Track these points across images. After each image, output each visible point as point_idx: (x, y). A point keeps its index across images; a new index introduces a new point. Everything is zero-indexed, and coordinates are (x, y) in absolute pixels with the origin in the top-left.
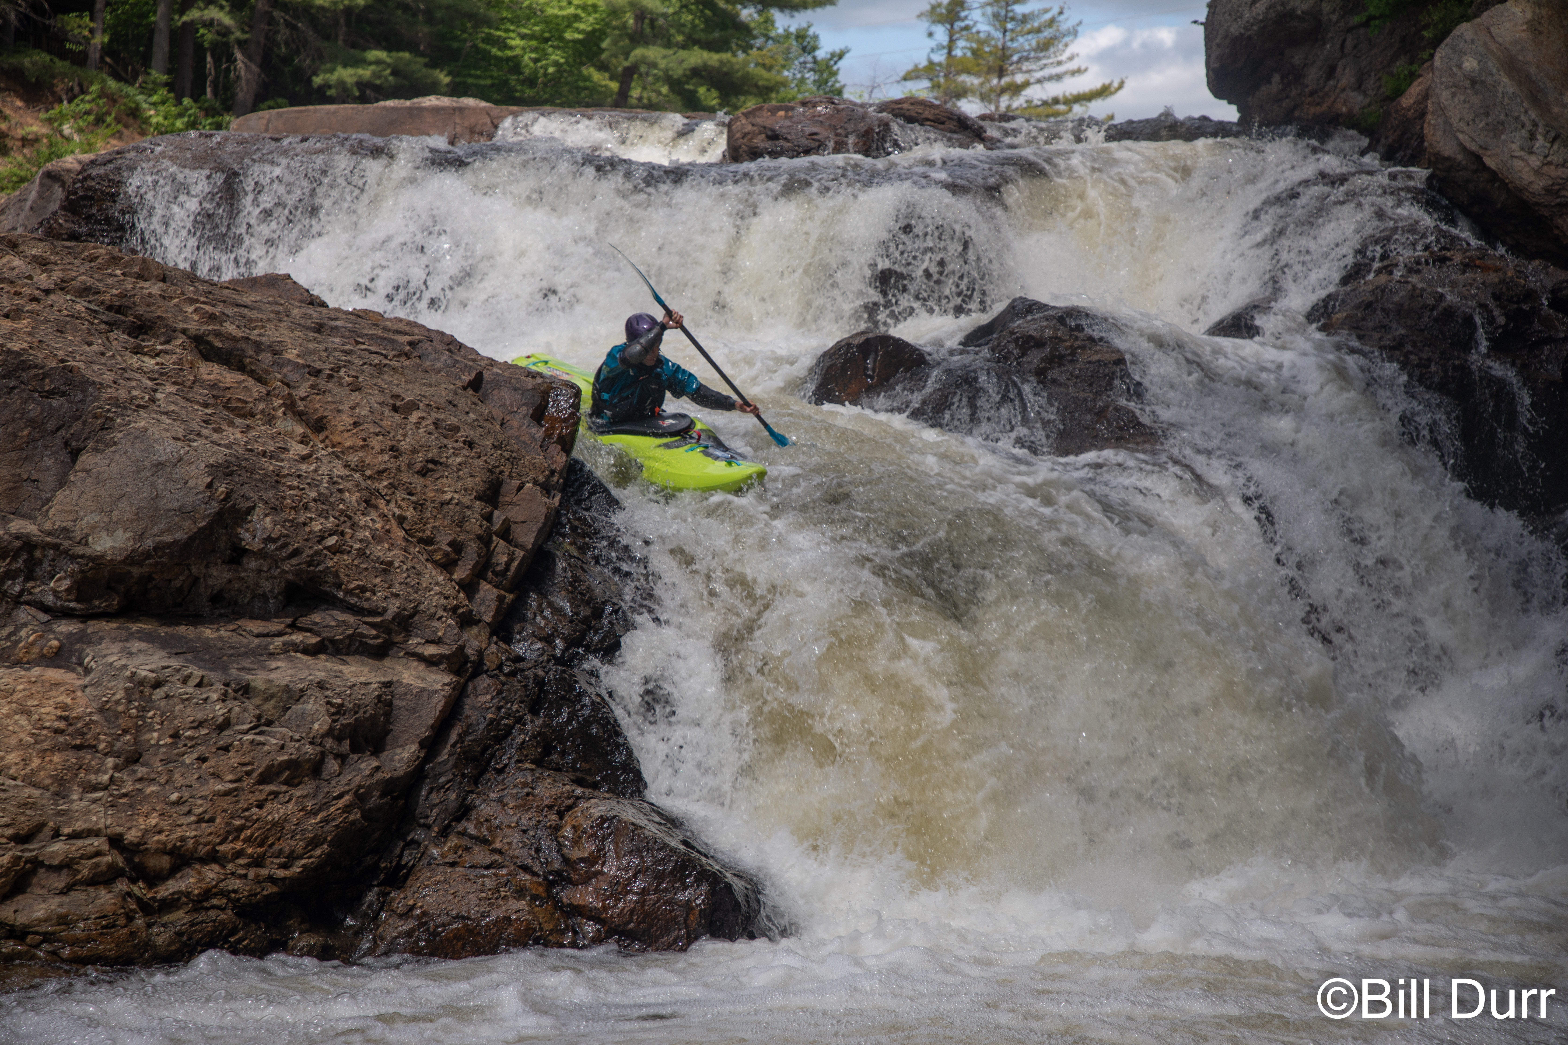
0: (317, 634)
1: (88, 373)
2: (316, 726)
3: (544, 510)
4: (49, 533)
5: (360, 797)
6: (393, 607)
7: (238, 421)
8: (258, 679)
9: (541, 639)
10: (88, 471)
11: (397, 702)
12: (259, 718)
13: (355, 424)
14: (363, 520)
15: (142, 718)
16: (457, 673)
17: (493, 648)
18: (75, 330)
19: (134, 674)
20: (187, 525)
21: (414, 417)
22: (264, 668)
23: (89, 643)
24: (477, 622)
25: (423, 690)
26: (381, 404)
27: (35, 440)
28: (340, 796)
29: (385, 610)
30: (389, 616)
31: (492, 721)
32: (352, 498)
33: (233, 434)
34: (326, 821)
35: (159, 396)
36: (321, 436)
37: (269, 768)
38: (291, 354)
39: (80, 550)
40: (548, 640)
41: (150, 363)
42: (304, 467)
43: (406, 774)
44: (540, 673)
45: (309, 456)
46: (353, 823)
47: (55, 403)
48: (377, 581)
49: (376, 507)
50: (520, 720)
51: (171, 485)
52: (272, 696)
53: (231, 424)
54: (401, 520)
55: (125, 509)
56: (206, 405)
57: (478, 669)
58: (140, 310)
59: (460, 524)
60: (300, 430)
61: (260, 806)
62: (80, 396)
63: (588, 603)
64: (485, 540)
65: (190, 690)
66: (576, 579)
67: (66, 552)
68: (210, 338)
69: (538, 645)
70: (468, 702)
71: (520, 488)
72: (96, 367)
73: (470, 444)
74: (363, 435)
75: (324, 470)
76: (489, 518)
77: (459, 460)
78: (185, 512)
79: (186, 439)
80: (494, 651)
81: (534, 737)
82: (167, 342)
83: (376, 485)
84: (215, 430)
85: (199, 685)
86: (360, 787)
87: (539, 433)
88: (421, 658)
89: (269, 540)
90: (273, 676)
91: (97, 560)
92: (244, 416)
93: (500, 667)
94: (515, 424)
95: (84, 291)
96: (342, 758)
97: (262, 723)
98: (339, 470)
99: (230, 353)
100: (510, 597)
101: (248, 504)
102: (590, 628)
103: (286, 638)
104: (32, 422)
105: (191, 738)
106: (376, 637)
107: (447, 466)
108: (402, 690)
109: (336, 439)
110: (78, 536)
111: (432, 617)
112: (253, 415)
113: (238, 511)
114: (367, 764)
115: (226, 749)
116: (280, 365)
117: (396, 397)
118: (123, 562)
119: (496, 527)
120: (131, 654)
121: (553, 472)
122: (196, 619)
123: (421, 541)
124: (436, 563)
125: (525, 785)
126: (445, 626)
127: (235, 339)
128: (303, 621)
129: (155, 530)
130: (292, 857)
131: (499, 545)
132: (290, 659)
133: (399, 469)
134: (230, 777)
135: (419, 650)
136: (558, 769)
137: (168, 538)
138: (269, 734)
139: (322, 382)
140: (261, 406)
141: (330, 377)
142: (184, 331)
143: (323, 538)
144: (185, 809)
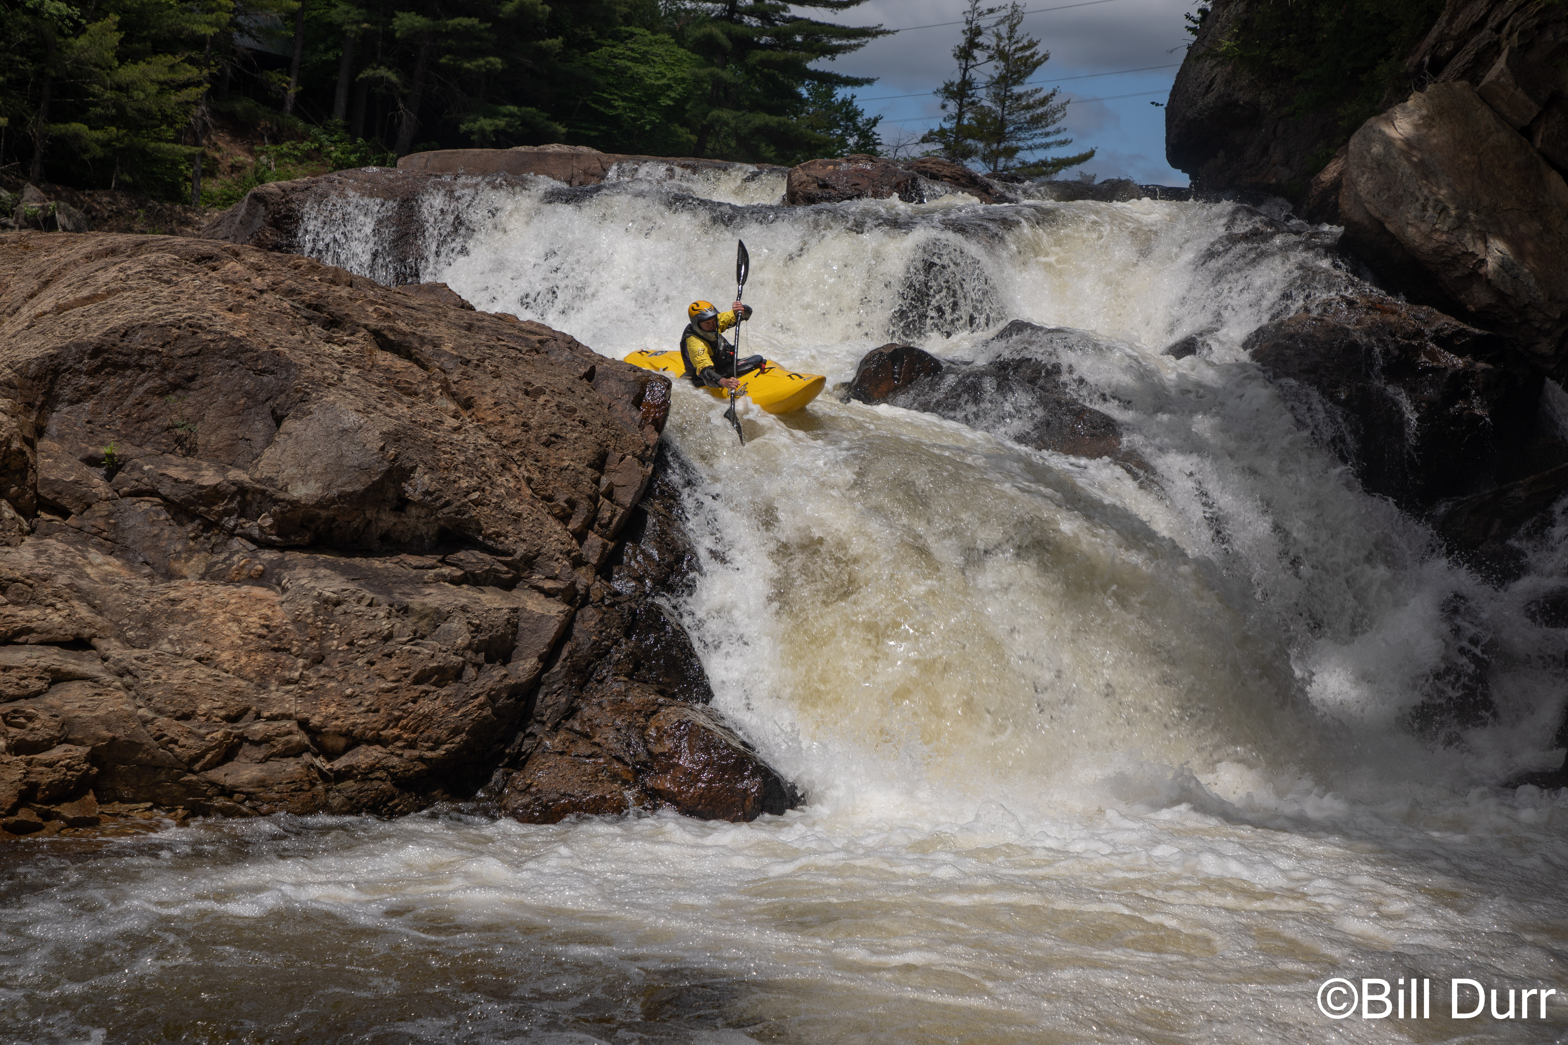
0: (461, 568)
1: (291, 357)
2: (459, 641)
3: (640, 477)
4: (258, 481)
5: (492, 698)
6: (521, 549)
7: (405, 398)
8: (415, 602)
9: (634, 579)
10: (289, 434)
11: (521, 624)
12: (415, 632)
13: (496, 404)
14: (500, 480)
15: (326, 628)
16: (569, 603)
17: (598, 584)
18: (282, 322)
19: (320, 594)
20: (364, 479)
21: (541, 400)
22: (420, 593)
23: (286, 568)
24: (586, 564)
25: (543, 616)
26: (516, 389)
27: (249, 408)
28: (477, 696)
29: (515, 551)
30: (517, 556)
31: (595, 642)
32: (492, 462)
33: (401, 409)
34: (464, 715)
35: (345, 376)
36: (469, 413)
37: (423, 672)
38: (448, 347)
39: (281, 495)
40: (640, 579)
41: (339, 350)
42: (455, 436)
43: (528, 681)
44: (634, 605)
45: (460, 428)
46: (485, 718)
47: (266, 379)
48: (510, 528)
49: (510, 470)
50: (616, 642)
51: (352, 447)
52: (426, 616)
53: (400, 400)
54: (529, 481)
55: (317, 465)
56: (381, 385)
57: (586, 600)
58: (333, 309)
59: (575, 486)
60: (452, 407)
61: (414, 701)
62: (284, 375)
63: (672, 551)
64: (594, 499)
65: (363, 608)
66: (663, 532)
67: (271, 496)
68: (386, 332)
69: (633, 584)
70: (577, 626)
71: (622, 459)
72: (297, 353)
73: (584, 423)
74: (501, 412)
75: (471, 439)
76: (597, 482)
77: (575, 435)
78: (363, 469)
79: (365, 412)
80: (598, 587)
81: (627, 656)
82: (352, 334)
83: (511, 453)
84: (388, 405)
85: (370, 605)
86: (492, 689)
87: (638, 416)
88: (541, 590)
89: (427, 493)
90: (426, 600)
91: (295, 504)
92: (410, 395)
93: (602, 600)
94: (619, 408)
95: (290, 292)
96: (479, 667)
97: (417, 637)
98: (483, 440)
99: (400, 344)
100: (611, 545)
101: (411, 464)
102: (672, 571)
103: (437, 570)
104: (247, 394)
105: (362, 646)
106: (507, 573)
107: (566, 439)
108: (526, 615)
109: (481, 415)
110: (280, 484)
111: (551, 558)
112: (416, 394)
113: (404, 469)
114: (498, 672)
115: (389, 656)
116: (440, 356)
117: (529, 383)
118: (314, 506)
119: (602, 489)
120: (318, 578)
121: (647, 447)
122: (368, 553)
123: (544, 498)
124: (555, 516)
125: (619, 693)
126: (562, 566)
127: (405, 334)
128: (451, 558)
129: (339, 482)
130: (437, 743)
131: (604, 503)
132: (440, 587)
133: (528, 440)
134: (392, 678)
135: (540, 584)
136: (646, 682)
137: (349, 489)
138: (422, 645)
139: (470, 370)
140: (423, 387)
141: (477, 366)
142: (366, 326)
143: (468, 493)
144: (357, 701)
